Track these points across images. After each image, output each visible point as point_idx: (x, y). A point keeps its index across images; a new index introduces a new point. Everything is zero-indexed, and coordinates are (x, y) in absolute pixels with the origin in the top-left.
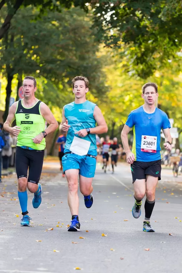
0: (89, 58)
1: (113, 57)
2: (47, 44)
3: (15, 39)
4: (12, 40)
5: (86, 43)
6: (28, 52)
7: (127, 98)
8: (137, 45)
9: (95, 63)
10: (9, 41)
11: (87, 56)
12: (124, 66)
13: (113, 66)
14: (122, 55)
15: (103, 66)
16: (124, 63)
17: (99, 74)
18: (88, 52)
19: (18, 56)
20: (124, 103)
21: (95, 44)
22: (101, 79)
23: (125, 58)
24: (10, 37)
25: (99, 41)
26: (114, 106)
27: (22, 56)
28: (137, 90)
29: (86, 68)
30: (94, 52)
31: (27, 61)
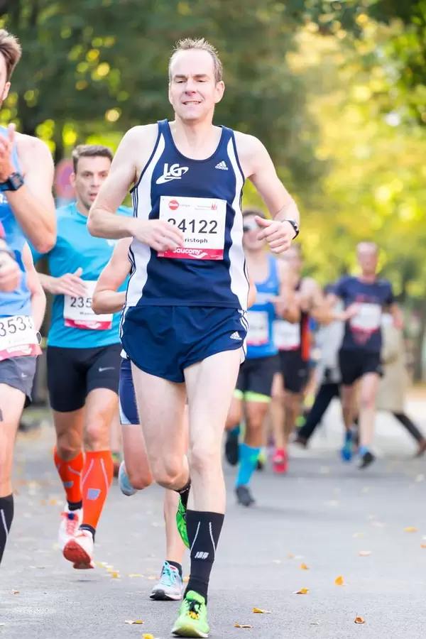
0: (269, 72)
1: (342, 67)
2: (141, 30)
3: (44, 17)
4: (33, 19)
5: (259, 27)
6: (83, 58)
7: (384, 194)
8: (413, 29)
9: (286, 87)
10: (24, 25)
11: (262, 64)
12: (376, 95)
13: (338, 97)
14: (368, 63)
15: (310, 96)
16: (377, 86)
17: (298, 119)
18: (264, 53)
19: (50, 69)
20: (374, 208)
21: (285, 29)
22: (305, 136)
23: (378, 72)
24: (26, 12)
25: (295, 16)
26: (345, 219)
27: (65, 69)
28: (415, 170)
29: (259, 104)
30: (282, 54)
31: (80, 86)
